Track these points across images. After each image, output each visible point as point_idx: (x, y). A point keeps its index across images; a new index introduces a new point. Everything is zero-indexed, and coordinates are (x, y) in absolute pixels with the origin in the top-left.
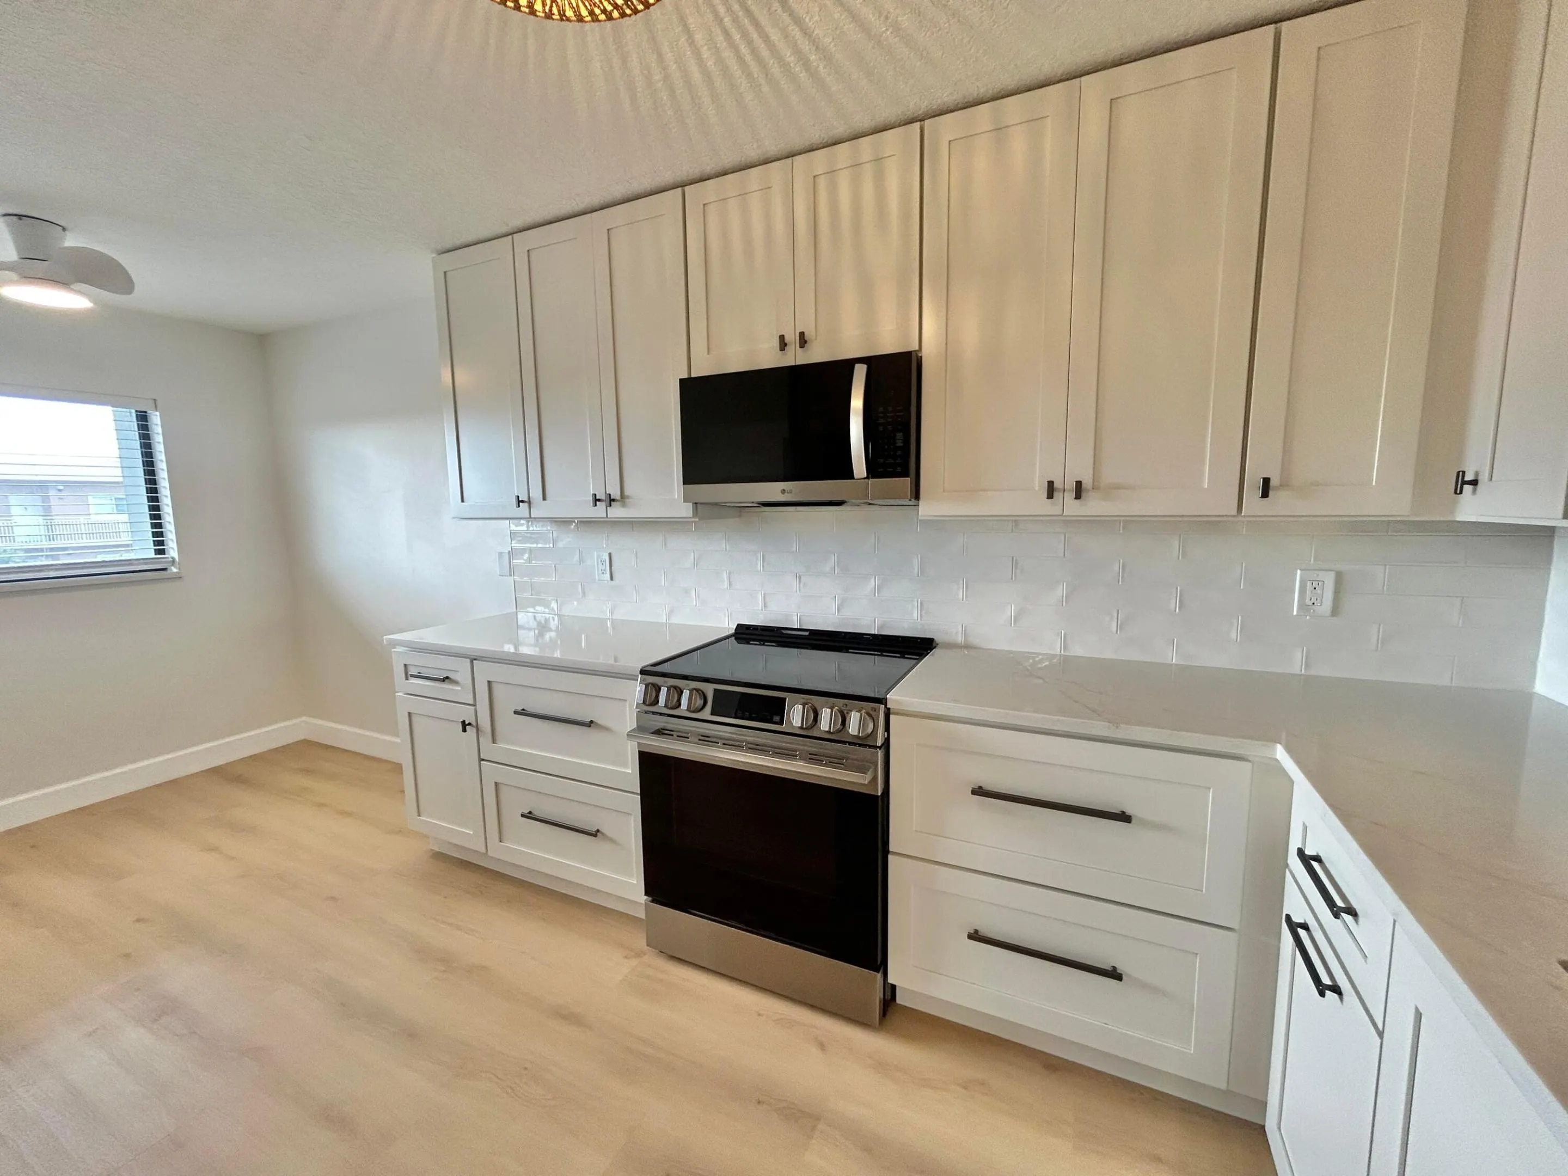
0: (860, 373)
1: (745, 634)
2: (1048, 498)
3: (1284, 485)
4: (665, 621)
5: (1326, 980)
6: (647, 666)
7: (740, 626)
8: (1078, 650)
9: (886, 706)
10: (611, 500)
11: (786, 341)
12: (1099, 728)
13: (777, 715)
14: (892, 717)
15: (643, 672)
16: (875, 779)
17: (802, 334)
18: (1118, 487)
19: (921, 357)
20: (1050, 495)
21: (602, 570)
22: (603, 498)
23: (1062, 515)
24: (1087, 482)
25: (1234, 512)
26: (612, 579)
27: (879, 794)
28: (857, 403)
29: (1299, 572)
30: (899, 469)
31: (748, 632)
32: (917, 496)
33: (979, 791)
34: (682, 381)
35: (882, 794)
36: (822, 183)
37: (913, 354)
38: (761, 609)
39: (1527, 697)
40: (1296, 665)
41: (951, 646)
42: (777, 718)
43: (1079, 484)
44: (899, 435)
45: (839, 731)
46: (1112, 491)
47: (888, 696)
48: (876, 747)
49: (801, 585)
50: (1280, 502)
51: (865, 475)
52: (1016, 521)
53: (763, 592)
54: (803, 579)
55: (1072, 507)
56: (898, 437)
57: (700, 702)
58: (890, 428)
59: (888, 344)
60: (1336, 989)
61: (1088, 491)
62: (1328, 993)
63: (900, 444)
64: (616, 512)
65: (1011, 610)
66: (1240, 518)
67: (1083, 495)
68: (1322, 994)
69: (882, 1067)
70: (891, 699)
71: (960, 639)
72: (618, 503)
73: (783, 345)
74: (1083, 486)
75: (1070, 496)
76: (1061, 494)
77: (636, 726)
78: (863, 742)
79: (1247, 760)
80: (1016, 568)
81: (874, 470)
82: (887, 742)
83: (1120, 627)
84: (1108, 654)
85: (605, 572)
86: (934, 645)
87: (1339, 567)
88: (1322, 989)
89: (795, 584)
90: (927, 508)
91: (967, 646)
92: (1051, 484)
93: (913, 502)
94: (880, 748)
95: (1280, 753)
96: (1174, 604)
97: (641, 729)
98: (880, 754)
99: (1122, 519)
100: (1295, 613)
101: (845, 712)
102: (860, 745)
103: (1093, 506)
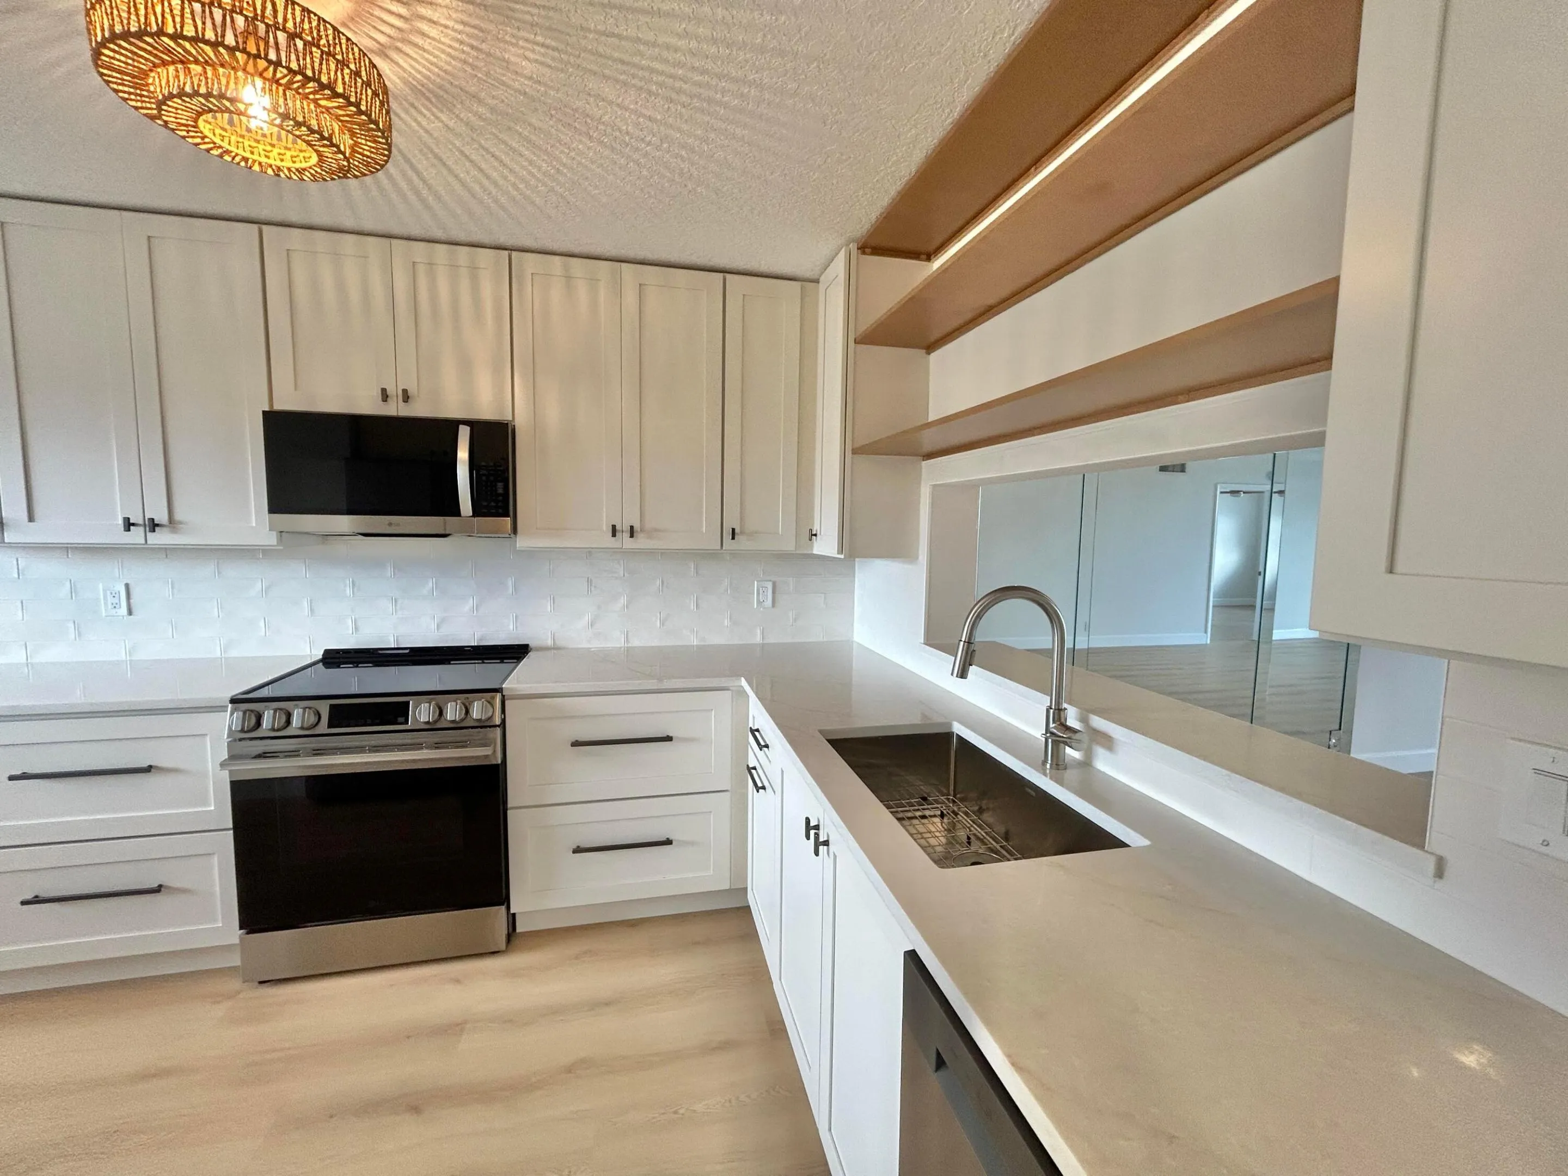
0: (464, 434)
1: (333, 659)
2: (612, 536)
3: (742, 533)
4: (218, 654)
5: (760, 785)
6: (237, 695)
7: (327, 652)
8: (636, 642)
9: (502, 695)
10: (153, 526)
11: (388, 393)
12: (652, 684)
13: (401, 716)
14: (507, 702)
15: (234, 701)
16: (495, 751)
17: (405, 392)
18: (656, 530)
19: (514, 426)
20: (614, 535)
21: (112, 604)
22: (141, 522)
23: (621, 548)
24: (637, 526)
25: (719, 547)
26: (130, 612)
27: (499, 762)
28: (463, 455)
29: (756, 582)
30: (500, 511)
31: (338, 655)
32: (515, 530)
33: (576, 744)
34: (265, 413)
35: (502, 762)
36: (421, 269)
37: (509, 425)
38: (351, 632)
39: (850, 643)
40: (758, 639)
41: (541, 649)
42: (401, 719)
43: (632, 527)
44: (500, 485)
45: (462, 720)
46: (652, 533)
47: (503, 686)
48: (495, 726)
49: (398, 608)
50: (742, 543)
51: (471, 514)
52: (589, 553)
53: (353, 617)
54: (399, 602)
55: (628, 543)
56: (499, 486)
57: (313, 719)
58: (492, 478)
59: (486, 411)
60: (764, 788)
61: (637, 531)
62: (760, 790)
63: (500, 491)
64: (159, 538)
65: (587, 619)
66: (722, 551)
67: (635, 534)
68: (758, 792)
69: (513, 974)
70: (507, 689)
71: (550, 642)
72: (164, 529)
73: (385, 396)
74: (635, 528)
75: (626, 535)
76: (621, 534)
77: (227, 757)
78: (484, 725)
79: (728, 690)
80: (591, 585)
81: (478, 511)
82: (504, 721)
83: (662, 624)
84: (655, 643)
85: (117, 606)
86: (529, 649)
87: (773, 579)
88: (758, 789)
89: (390, 607)
90: (522, 542)
91: (556, 648)
92: (614, 527)
93: (512, 535)
94: (499, 726)
95: (743, 682)
96: (693, 606)
97: (233, 757)
98: (498, 731)
99: (660, 551)
100: (755, 607)
101: (467, 704)
102: (481, 727)
103: (641, 542)
